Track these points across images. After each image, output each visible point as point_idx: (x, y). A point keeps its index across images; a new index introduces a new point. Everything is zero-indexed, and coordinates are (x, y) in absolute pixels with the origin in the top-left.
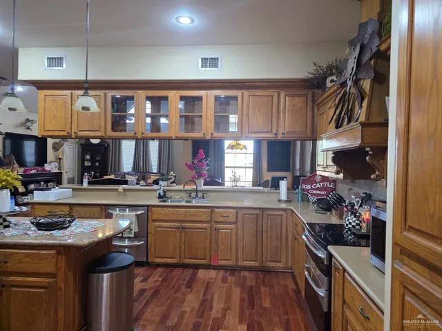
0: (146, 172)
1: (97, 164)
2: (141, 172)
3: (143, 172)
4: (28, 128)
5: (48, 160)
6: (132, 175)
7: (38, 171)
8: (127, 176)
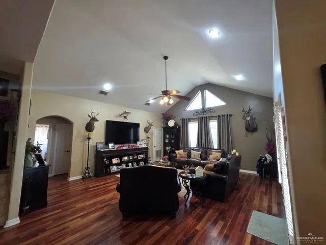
0: (208, 148)
1: (173, 141)
2: (203, 148)
3: (206, 148)
4: (125, 117)
5: (140, 139)
6: (196, 150)
7: (129, 147)
8: (192, 151)
